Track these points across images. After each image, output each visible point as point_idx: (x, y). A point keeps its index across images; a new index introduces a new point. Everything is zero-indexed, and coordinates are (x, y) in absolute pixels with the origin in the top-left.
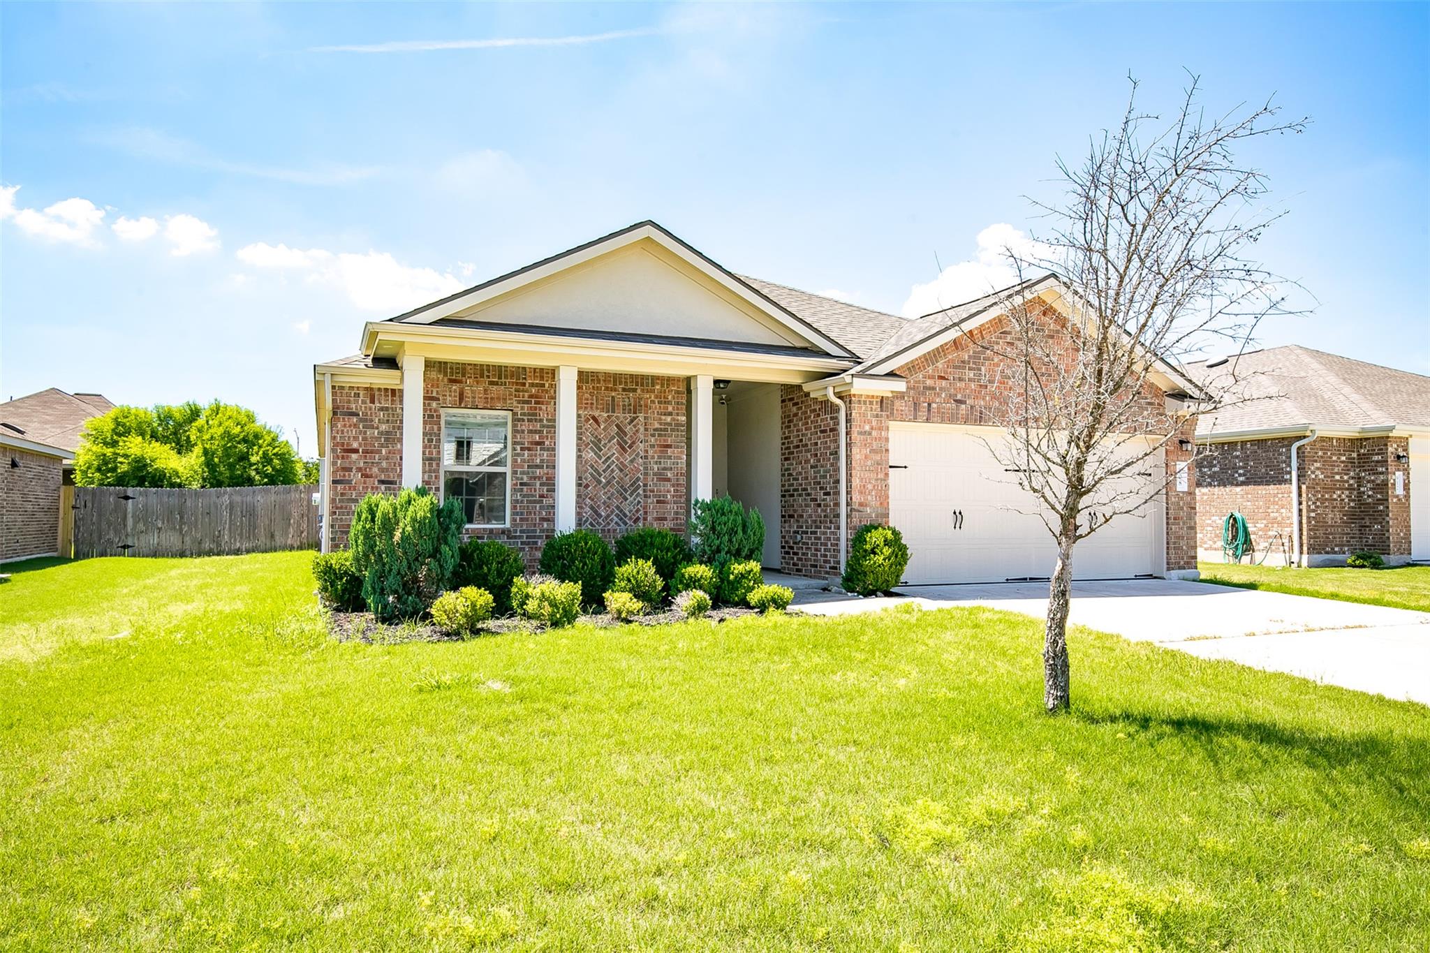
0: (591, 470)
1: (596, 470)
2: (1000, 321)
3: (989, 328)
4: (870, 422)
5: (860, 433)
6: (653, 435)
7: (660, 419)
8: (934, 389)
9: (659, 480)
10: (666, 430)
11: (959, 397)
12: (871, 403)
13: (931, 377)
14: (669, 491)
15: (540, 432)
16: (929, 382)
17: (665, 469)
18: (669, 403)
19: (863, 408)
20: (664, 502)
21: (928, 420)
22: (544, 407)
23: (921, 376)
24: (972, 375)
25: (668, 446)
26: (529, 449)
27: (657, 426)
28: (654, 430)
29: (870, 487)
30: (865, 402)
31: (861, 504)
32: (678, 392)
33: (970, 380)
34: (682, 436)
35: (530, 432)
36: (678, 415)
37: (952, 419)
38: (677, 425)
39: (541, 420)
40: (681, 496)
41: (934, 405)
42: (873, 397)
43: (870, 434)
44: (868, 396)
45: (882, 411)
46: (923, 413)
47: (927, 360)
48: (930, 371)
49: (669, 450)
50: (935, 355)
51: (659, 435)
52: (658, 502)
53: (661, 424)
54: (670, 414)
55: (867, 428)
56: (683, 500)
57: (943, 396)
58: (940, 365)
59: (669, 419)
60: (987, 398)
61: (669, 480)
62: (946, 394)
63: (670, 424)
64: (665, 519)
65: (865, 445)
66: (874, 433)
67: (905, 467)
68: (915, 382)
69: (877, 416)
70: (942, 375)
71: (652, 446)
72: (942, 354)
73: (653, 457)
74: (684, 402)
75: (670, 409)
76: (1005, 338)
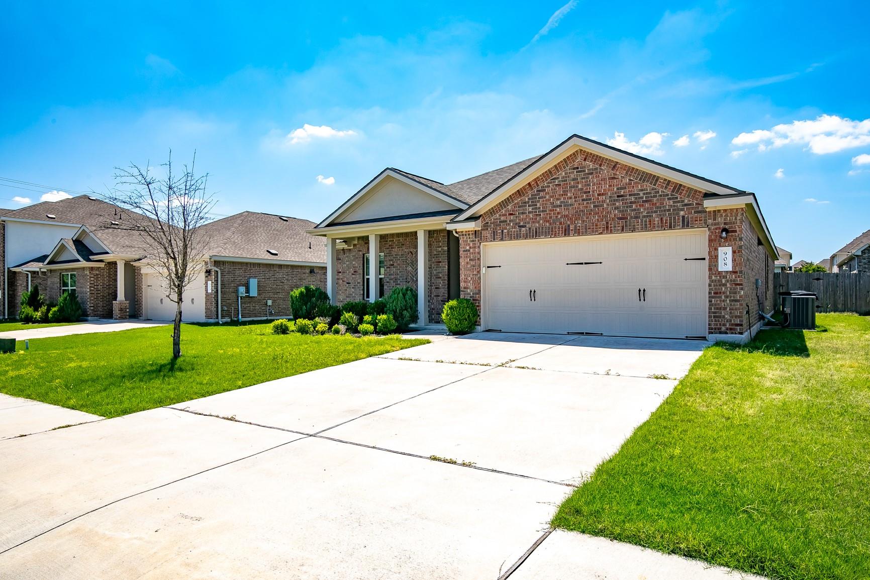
0: (410, 275)
1: (412, 275)
2: (550, 172)
3: (542, 179)
4: (469, 245)
5: (464, 251)
6: (434, 258)
7: (436, 250)
8: (506, 221)
9: (436, 278)
10: (439, 254)
11: (522, 224)
12: (469, 234)
13: (505, 215)
14: (440, 283)
15: (392, 260)
16: (502, 218)
17: (439, 273)
18: (440, 242)
19: (465, 238)
20: (438, 288)
21: (502, 240)
22: (393, 250)
23: (498, 215)
24: (530, 210)
25: (440, 262)
26: (389, 268)
27: (435, 253)
28: (435, 255)
29: (469, 279)
30: (466, 235)
31: (465, 288)
32: (443, 236)
33: (529, 212)
34: (446, 257)
35: (389, 260)
36: (444, 247)
37: (518, 237)
38: (444, 252)
39: (393, 255)
40: (445, 285)
41: (505, 231)
42: (469, 231)
43: (469, 251)
44: (466, 232)
45: (475, 238)
46: (499, 236)
47: (501, 206)
48: (504, 212)
49: (440, 264)
50: (506, 202)
51: (436, 257)
52: (436, 288)
53: (437, 252)
54: (441, 247)
55: (468, 248)
56: (446, 287)
57: (511, 225)
58: (509, 207)
59: (440, 249)
60: (541, 222)
61: (440, 278)
62: (513, 224)
63: (440, 252)
64: (439, 296)
65: (467, 257)
66: (471, 250)
67: (500, 267)
68: (494, 219)
69: (473, 241)
70: (511, 212)
71: (434, 262)
72: (511, 200)
73: (434, 268)
74: (446, 240)
75: (441, 244)
76: (554, 182)
